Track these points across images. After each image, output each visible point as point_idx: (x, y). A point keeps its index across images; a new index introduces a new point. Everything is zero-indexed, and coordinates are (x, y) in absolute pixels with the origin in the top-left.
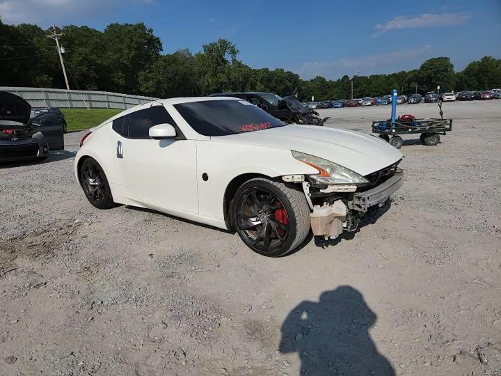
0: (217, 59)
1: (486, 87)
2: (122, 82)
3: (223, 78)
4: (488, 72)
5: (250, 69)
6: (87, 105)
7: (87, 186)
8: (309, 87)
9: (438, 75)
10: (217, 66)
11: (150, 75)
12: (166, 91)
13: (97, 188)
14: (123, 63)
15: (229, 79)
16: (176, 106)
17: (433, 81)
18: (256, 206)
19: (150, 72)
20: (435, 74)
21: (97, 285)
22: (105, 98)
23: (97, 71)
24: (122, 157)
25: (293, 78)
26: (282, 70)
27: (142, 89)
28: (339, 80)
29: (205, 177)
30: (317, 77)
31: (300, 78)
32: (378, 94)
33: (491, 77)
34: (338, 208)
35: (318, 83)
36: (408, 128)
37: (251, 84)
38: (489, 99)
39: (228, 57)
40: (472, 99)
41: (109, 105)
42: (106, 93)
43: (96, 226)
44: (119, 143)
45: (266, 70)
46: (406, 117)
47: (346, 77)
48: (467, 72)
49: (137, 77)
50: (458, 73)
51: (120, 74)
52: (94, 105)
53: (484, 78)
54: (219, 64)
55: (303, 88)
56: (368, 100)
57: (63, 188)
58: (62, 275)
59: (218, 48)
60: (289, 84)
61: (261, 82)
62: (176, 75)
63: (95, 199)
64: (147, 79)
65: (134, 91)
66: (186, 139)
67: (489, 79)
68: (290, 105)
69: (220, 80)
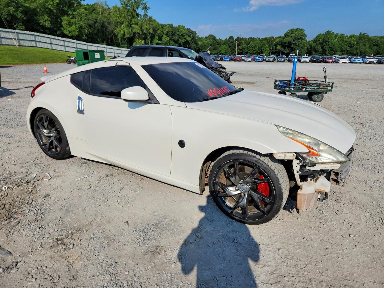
0: (132, 13)
1: (327, 53)
2: (48, 24)
3: (137, 29)
4: (329, 42)
5: (158, 23)
6: (15, 43)
7: (41, 137)
8: (203, 43)
9: (296, 41)
10: (132, 18)
11: (73, 20)
12: (86, 35)
13: (52, 139)
14: (48, 8)
15: (142, 31)
16: (146, 68)
17: (292, 46)
18: (237, 177)
19: (73, 18)
20: (294, 41)
21: (77, 266)
22: (32, 38)
23: (24, 13)
24: (83, 113)
25: (192, 34)
26: (183, 27)
27: (66, 32)
28: (226, 39)
29: (182, 144)
30: (210, 35)
31: (197, 35)
32: (254, 52)
33: (331, 46)
34: (322, 185)
35: (210, 40)
36: (302, 88)
37: (159, 36)
38: (331, 62)
39: (140, 12)
40: (320, 62)
41: (36, 44)
42: (33, 33)
43: (57, 182)
44: (80, 98)
45: (171, 26)
46: (301, 78)
47: (231, 37)
48: (315, 41)
49: (62, 21)
50: (309, 41)
51: (46, 17)
52: (22, 43)
53: (326, 46)
54: (133, 17)
55: (199, 43)
56: (249, 57)
57: (10, 132)
58: (33, 250)
59: (132, 3)
60: (189, 39)
61: (167, 35)
62: (95, 23)
63: (50, 149)
64: (70, 24)
65: (58, 33)
66: (159, 103)
67: (330, 48)
68: (205, 60)
69: (134, 31)
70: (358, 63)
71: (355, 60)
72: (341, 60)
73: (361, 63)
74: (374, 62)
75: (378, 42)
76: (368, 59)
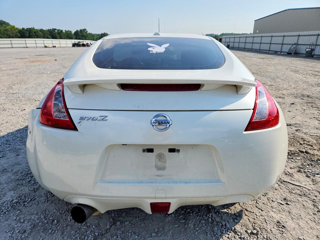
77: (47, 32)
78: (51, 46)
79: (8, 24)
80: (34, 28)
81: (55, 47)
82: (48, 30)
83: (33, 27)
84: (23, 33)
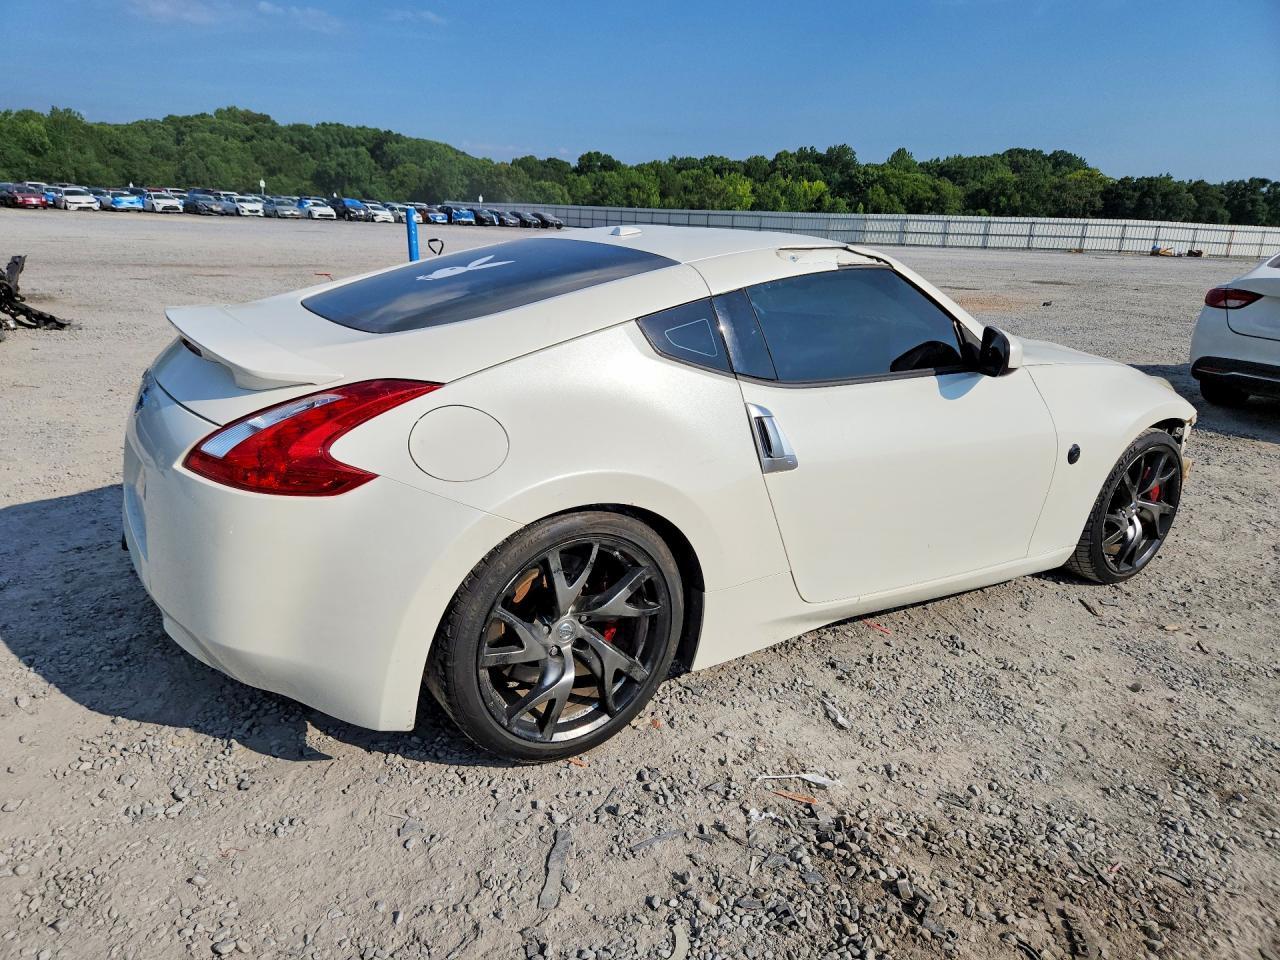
24: (793, 465)
29: (1073, 454)
38: (36, 207)
70: (127, 210)
71: (118, 202)
72: (70, 198)
73: (139, 211)
74: (177, 208)
75: (118, 144)
76: (157, 197)
77: (1222, 192)
78: (1185, 248)
79: (1080, 164)
80: (1169, 177)
81: (1198, 254)
82: (1230, 184)
83: (1164, 175)
84: (1119, 196)
